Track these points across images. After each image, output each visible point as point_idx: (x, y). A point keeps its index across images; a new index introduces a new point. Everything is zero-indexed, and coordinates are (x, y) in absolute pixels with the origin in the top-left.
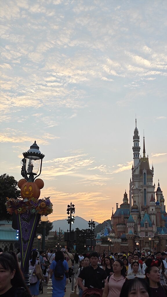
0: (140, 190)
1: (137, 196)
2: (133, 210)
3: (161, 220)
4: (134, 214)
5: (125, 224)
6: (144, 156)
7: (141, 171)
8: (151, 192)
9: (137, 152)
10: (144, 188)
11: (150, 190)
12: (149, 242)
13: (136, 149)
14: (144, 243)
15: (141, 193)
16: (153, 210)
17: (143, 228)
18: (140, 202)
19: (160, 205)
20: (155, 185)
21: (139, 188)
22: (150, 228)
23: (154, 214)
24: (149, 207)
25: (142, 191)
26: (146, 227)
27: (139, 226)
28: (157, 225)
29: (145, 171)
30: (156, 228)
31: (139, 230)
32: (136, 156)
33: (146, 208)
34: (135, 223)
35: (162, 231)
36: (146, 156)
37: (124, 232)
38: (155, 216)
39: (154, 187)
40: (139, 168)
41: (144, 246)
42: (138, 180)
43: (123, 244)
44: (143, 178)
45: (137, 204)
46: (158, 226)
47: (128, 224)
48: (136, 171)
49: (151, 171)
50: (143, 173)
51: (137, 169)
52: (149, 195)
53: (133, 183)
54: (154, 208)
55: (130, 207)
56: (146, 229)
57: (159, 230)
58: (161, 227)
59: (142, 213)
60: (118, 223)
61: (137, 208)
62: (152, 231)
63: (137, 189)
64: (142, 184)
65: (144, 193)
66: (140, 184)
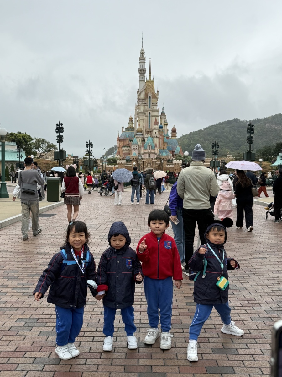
0: (145, 114)
1: (142, 120)
2: (138, 133)
3: (164, 143)
4: (138, 137)
5: (130, 147)
6: (150, 79)
7: (146, 95)
8: (154, 116)
9: (142, 74)
10: (148, 112)
11: (154, 114)
12: (152, 163)
13: (142, 71)
14: (147, 164)
15: (146, 116)
16: (156, 133)
17: (146, 150)
18: (144, 125)
19: (163, 128)
20: (159, 109)
21: (144, 112)
22: (152, 150)
23: (157, 137)
24: (152, 131)
26: (149, 149)
27: (142, 148)
28: (159, 147)
29: (150, 95)
30: (158, 150)
31: (142, 152)
32: (142, 79)
33: (150, 132)
34: (139, 145)
35: (164, 153)
36: (152, 79)
37: (129, 154)
38: (158, 139)
39: (158, 111)
40: (144, 91)
41: (147, 167)
42: (143, 104)
43: (127, 164)
44: (148, 102)
45: (141, 127)
46: (161, 148)
47: (132, 146)
48: (141, 94)
49: (156, 95)
50: (148, 96)
51: (142, 92)
52: (154, 119)
53: (138, 107)
54: (157, 131)
55: (135, 130)
56: (149, 151)
57: (161, 152)
58: (163, 149)
59: (146, 136)
60: (123, 146)
61: (141, 132)
62: (154, 153)
63: (142, 113)
64: (147, 108)
65: (148, 117)
66: (145, 107)
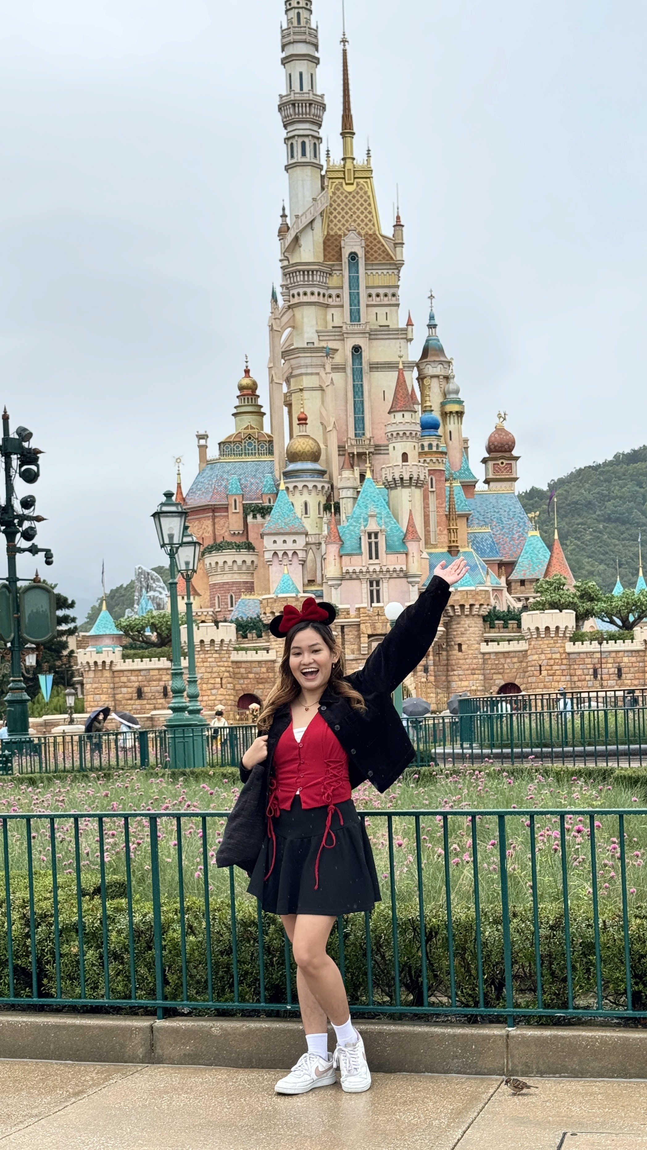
0: (329, 353)
1: (313, 389)
2: (292, 467)
3: (452, 514)
4: (300, 485)
5: (250, 547)
6: (348, 156)
7: (332, 245)
8: (387, 366)
9: (303, 128)
10: (350, 343)
11: (382, 351)
13: (300, 111)
14: (363, 639)
15: (336, 368)
17: (355, 559)
18: (330, 419)
20: (410, 323)
21: (323, 344)
22: (392, 558)
23: (413, 482)
24: (381, 447)
25: (338, 358)
26: (374, 553)
27: (333, 550)
29: (352, 244)
30: (425, 555)
31: (331, 570)
32: (304, 154)
33: (369, 453)
34: (307, 535)
37: (250, 587)
39: (405, 334)
40: (317, 224)
42: (314, 299)
43: (246, 649)
44: (346, 286)
45: (312, 431)
47: (266, 544)
48: (302, 241)
49: (388, 246)
50: (346, 254)
51: (309, 229)
52: (383, 381)
53: (289, 314)
55: (275, 450)
56: (374, 566)
58: (452, 550)
59: (346, 478)
61: (315, 457)
62: (405, 575)
63: (311, 349)
64: (337, 322)
65: (349, 371)
66: (329, 317)
